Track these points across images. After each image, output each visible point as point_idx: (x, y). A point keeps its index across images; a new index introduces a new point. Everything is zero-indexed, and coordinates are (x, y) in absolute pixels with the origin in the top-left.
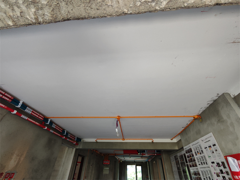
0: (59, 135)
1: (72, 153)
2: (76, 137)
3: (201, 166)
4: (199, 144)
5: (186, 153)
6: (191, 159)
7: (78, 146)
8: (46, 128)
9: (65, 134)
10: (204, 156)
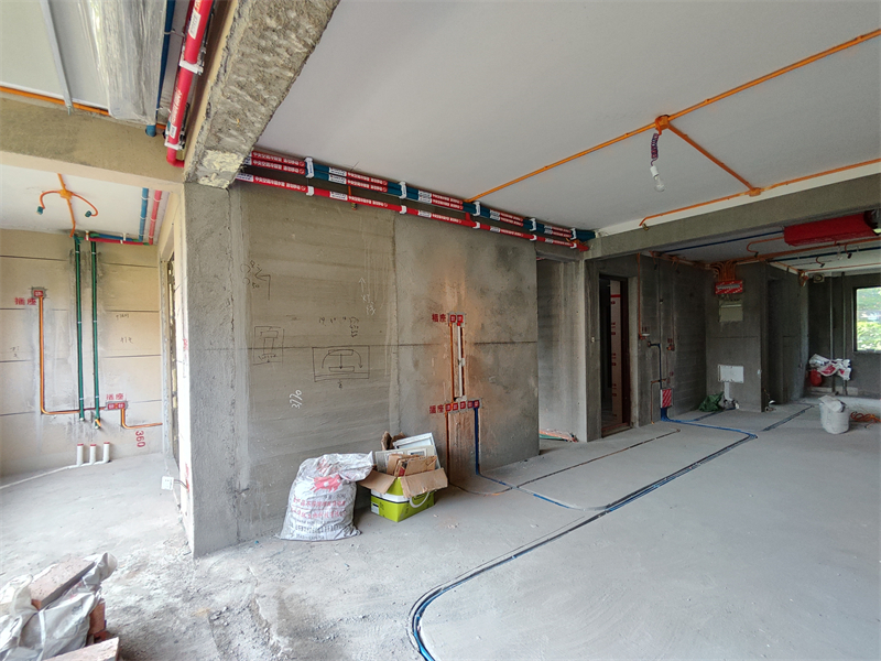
0: (519, 234)
1: (577, 273)
2: (573, 230)
7: (590, 252)
8: (478, 225)
9: (534, 229)
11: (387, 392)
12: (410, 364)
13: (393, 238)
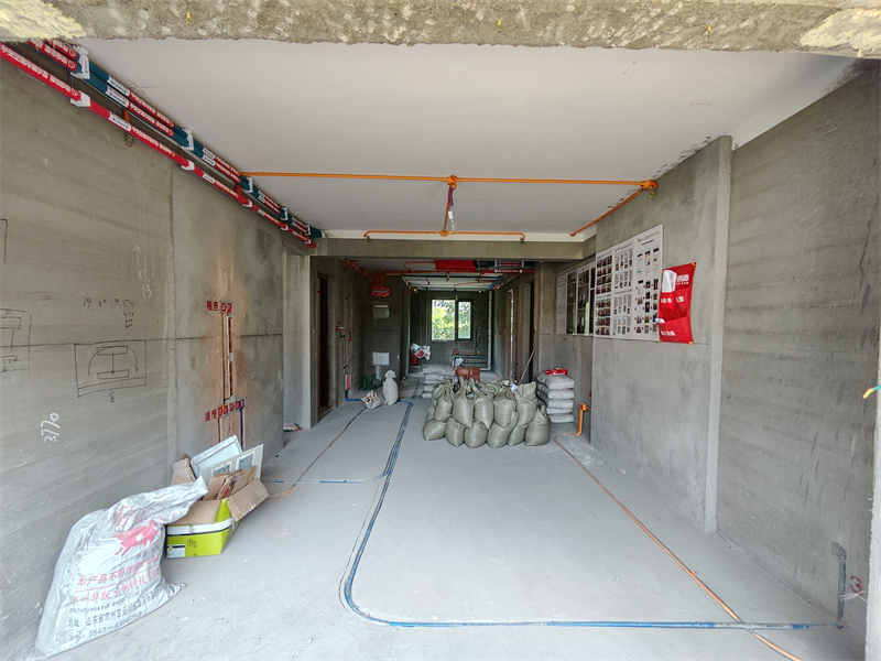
2: (308, 227)
3: (619, 289)
4: (630, 247)
5: (599, 266)
6: (604, 278)
9: (286, 219)
10: (631, 272)
11: (165, 401)
12: (188, 363)
13: (171, 198)
